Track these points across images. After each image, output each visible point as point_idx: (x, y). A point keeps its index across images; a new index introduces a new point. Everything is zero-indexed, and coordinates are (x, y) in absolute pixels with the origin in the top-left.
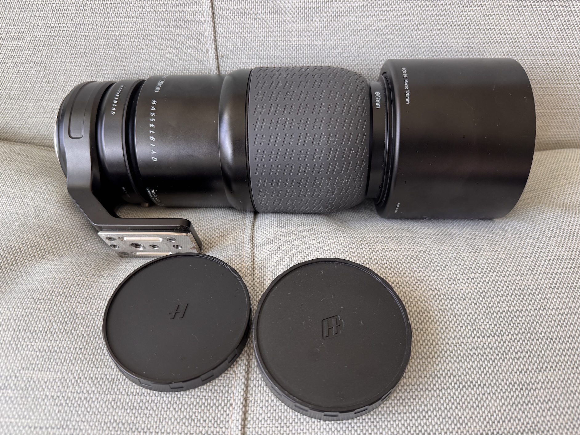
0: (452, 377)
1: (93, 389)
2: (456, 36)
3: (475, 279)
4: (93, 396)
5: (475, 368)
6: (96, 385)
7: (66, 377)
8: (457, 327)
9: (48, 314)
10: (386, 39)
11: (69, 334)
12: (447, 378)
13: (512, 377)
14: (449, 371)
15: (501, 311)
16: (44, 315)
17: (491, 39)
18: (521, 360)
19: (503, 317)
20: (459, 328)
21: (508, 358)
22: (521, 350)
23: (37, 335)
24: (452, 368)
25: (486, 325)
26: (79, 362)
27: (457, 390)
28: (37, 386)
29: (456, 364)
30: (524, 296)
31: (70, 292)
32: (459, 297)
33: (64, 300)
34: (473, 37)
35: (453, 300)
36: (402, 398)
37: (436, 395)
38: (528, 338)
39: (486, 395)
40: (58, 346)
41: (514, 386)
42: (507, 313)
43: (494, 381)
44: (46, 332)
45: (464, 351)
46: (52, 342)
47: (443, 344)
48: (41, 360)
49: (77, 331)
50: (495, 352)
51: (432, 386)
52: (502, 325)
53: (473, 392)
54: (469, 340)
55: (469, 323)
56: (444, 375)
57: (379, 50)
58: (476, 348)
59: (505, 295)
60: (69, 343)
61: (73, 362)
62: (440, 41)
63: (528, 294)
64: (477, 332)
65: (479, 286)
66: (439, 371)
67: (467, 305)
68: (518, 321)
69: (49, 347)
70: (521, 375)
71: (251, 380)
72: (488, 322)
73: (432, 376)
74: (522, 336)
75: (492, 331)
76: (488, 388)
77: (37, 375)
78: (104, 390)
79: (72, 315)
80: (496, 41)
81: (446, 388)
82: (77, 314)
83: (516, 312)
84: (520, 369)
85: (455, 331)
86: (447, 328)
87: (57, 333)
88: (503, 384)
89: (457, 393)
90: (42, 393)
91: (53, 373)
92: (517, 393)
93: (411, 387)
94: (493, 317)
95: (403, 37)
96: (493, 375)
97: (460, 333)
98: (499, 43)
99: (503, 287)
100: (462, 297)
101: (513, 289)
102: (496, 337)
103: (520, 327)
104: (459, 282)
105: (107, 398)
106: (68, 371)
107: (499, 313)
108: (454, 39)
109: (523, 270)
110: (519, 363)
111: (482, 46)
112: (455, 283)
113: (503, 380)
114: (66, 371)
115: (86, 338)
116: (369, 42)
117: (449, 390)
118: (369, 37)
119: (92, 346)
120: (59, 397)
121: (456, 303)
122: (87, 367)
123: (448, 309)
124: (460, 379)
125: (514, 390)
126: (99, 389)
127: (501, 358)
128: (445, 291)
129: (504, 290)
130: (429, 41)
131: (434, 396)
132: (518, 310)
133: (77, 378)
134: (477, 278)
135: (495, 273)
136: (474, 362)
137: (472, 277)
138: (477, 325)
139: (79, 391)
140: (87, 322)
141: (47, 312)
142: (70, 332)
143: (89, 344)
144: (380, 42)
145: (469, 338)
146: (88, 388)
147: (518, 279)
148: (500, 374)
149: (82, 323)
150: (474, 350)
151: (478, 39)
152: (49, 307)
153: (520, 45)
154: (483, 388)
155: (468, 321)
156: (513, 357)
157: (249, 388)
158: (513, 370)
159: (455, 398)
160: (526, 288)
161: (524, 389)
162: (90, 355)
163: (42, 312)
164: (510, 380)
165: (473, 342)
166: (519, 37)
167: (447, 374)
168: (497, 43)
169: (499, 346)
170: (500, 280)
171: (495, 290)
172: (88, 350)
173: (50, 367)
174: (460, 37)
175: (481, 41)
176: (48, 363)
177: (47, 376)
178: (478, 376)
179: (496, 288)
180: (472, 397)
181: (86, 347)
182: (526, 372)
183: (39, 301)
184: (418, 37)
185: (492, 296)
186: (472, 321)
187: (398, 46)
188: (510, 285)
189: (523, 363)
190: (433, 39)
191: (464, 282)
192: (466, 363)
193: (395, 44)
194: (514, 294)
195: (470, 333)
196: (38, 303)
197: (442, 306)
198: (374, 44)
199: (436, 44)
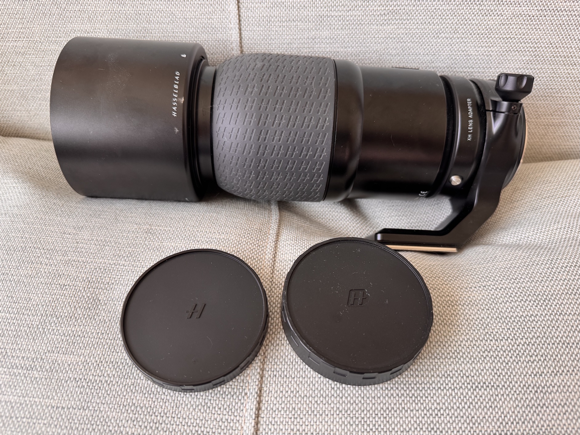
0: (465, 377)
1: (114, 373)
2: (475, 45)
3: (487, 287)
4: (114, 379)
5: (488, 369)
6: (116, 369)
7: (88, 361)
8: (470, 330)
9: (73, 300)
10: (406, 47)
11: (92, 319)
12: (460, 378)
13: (526, 379)
14: (462, 371)
15: (515, 316)
16: (69, 301)
17: (511, 48)
18: (535, 363)
19: (516, 321)
20: (472, 331)
21: (522, 361)
22: (535, 354)
23: (63, 319)
24: (464, 368)
25: (499, 329)
26: (100, 346)
27: (470, 390)
28: (61, 368)
29: (468, 365)
30: (540, 301)
31: (93, 277)
32: (471, 304)
33: (88, 286)
34: (493, 46)
35: (465, 306)
36: (414, 395)
37: (448, 395)
38: (543, 342)
39: (500, 396)
40: (82, 330)
41: (528, 388)
42: (521, 317)
43: (508, 383)
44: (71, 318)
45: (477, 353)
46: (77, 327)
47: (455, 346)
48: (66, 343)
49: (99, 316)
50: (508, 355)
51: (444, 385)
52: (516, 329)
53: (486, 393)
54: (481, 343)
55: (481, 328)
56: (457, 375)
57: (399, 58)
58: (488, 350)
59: (519, 300)
60: (91, 328)
61: (95, 346)
62: (460, 49)
63: (543, 299)
64: (490, 335)
65: (492, 293)
66: (452, 372)
67: (479, 310)
68: (533, 326)
69: (73, 331)
70: (536, 378)
71: (266, 371)
72: (501, 326)
73: (444, 376)
74: (537, 340)
75: (506, 335)
76: (502, 389)
77: (61, 358)
78: (124, 374)
79: (95, 301)
80: (515, 50)
81: (458, 388)
82: (100, 300)
83: (531, 317)
84: (535, 373)
85: (468, 334)
86: (459, 331)
87: (81, 319)
88: (516, 386)
89: (470, 393)
90: (65, 375)
91: (76, 357)
92: (532, 395)
93: (423, 385)
94: (506, 322)
95: (423, 45)
96: (507, 377)
97: (473, 336)
98: (519, 52)
99: (517, 293)
100: (474, 304)
101: (527, 295)
102: (509, 341)
103: (535, 331)
104: (471, 290)
105: (126, 382)
106: (90, 355)
107: (512, 318)
108: (473, 47)
109: (537, 277)
110: (533, 366)
111: (501, 55)
112: (467, 290)
113: (517, 382)
114: (89, 355)
115: (108, 324)
116: (389, 49)
117: (461, 390)
118: (390, 45)
119: (113, 331)
120: (81, 379)
121: (468, 308)
122: (108, 351)
123: (460, 314)
124: (473, 379)
125: (528, 392)
126: (119, 373)
127: (515, 361)
128: (458, 297)
129: (517, 296)
130: (448, 49)
131: (446, 395)
132: (533, 315)
133: (98, 362)
134: (490, 286)
135: (508, 281)
136: (487, 363)
137: (484, 285)
138: (489, 329)
139: (100, 375)
140: (109, 307)
141: (72, 298)
142: (93, 318)
143: (110, 329)
144: (400, 49)
145: (482, 341)
146: (109, 372)
147: (533, 286)
148: (514, 376)
149: (104, 309)
150: (486, 353)
151: (497, 48)
152: (74, 293)
153: (540, 54)
154: (496, 389)
155: (480, 326)
156: (527, 360)
157: (264, 379)
158: (527, 373)
159: (467, 397)
160: (541, 294)
161: (539, 391)
162: (111, 340)
163: (68, 298)
164: (524, 382)
165: (485, 345)
166: (539, 46)
167: (460, 374)
168: (517, 52)
169: (512, 349)
170: (514, 287)
171: (508, 296)
172: (109, 335)
173: (73, 350)
174: (479, 45)
175: (500, 50)
176: (72, 347)
177: (70, 359)
178: (491, 377)
179: (509, 294)
180: (485, 397)
181: (108, 332)
182: (541, 375)
183: (65, 287)
184: (438, 45)
185: (505, 302)
186: (485, 325)
187: (418, 53)
188: (524, 291)
189: (538, 366)
190: (453, 48)
191: (476, 290)
192: (479, 365)
193: (415, 52)
194: (529, 300)
195: (483, 336)
196: (64, 289)
197: (455, 311)
198: (394, 51)
199: (456, 52)
